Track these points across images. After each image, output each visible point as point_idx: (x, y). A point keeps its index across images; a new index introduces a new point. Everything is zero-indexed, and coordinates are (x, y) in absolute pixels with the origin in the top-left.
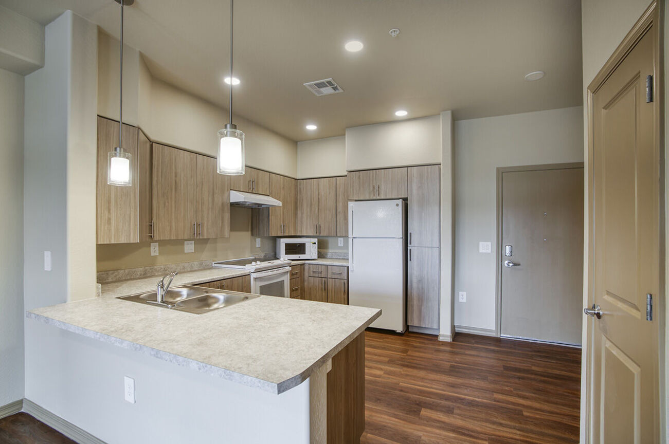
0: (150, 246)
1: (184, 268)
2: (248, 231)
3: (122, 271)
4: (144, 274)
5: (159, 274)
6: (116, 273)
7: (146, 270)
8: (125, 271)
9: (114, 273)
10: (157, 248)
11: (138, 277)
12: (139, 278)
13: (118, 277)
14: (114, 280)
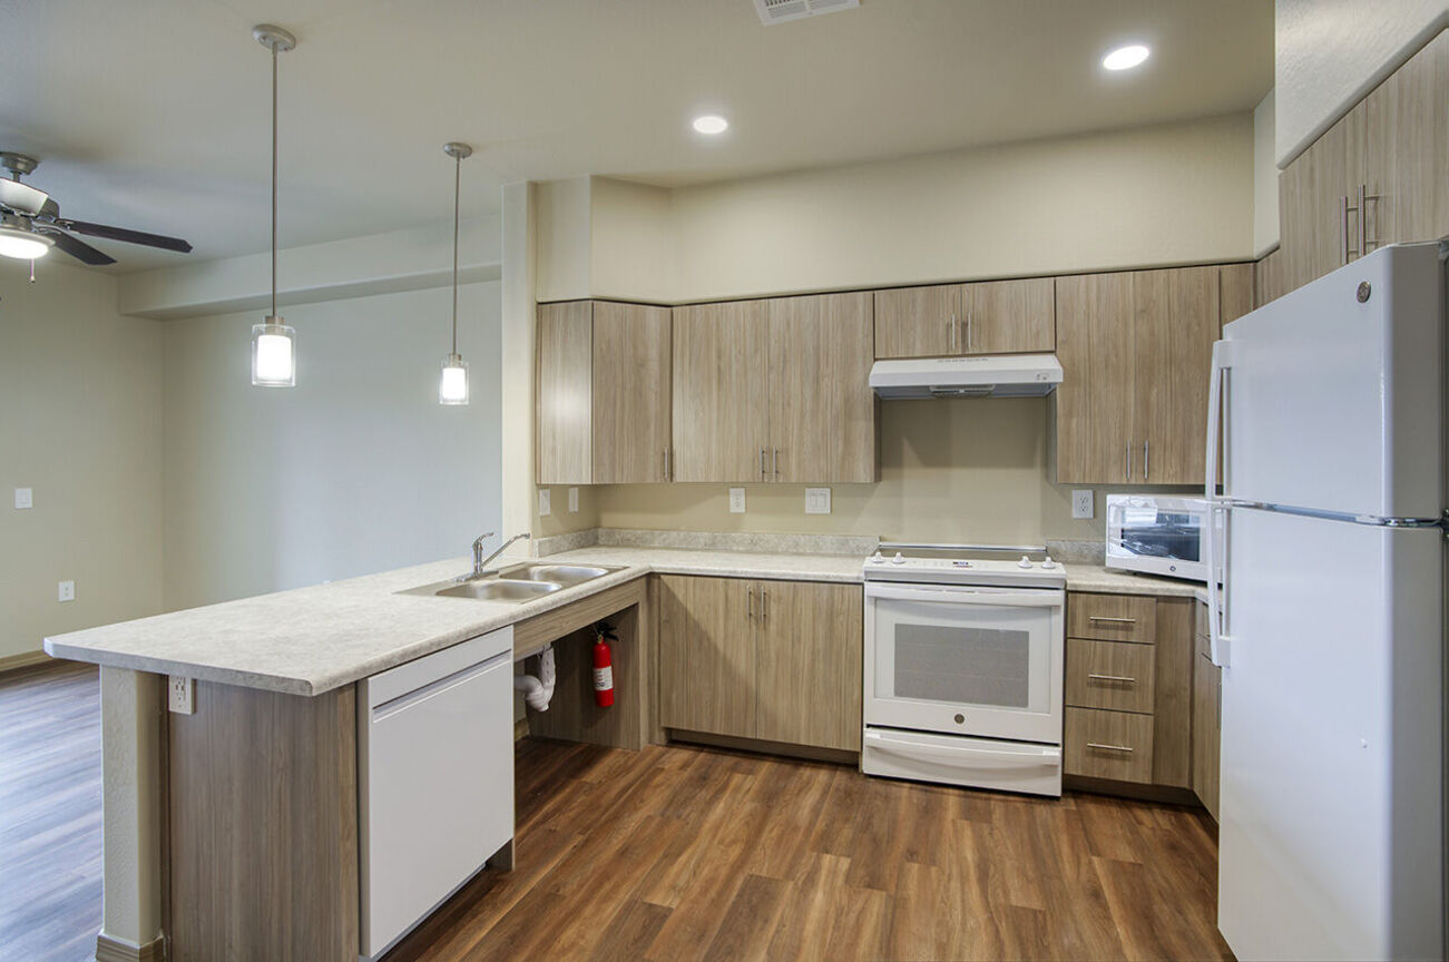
0: (728, 493)
1: (797, 545)
2: (1028, 463)
3: (674, 534)
4: (711, 545)
5: (741, 549)
6: (665, 536)
7: (716, 537)
8: (679, 535)
9: (661, 535)
10: (742, 499)
11: (700, 547)
12: (701, 550)
13: (667, 542)
14: (662, 545)
